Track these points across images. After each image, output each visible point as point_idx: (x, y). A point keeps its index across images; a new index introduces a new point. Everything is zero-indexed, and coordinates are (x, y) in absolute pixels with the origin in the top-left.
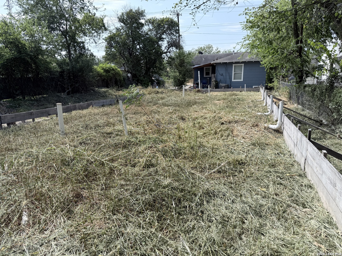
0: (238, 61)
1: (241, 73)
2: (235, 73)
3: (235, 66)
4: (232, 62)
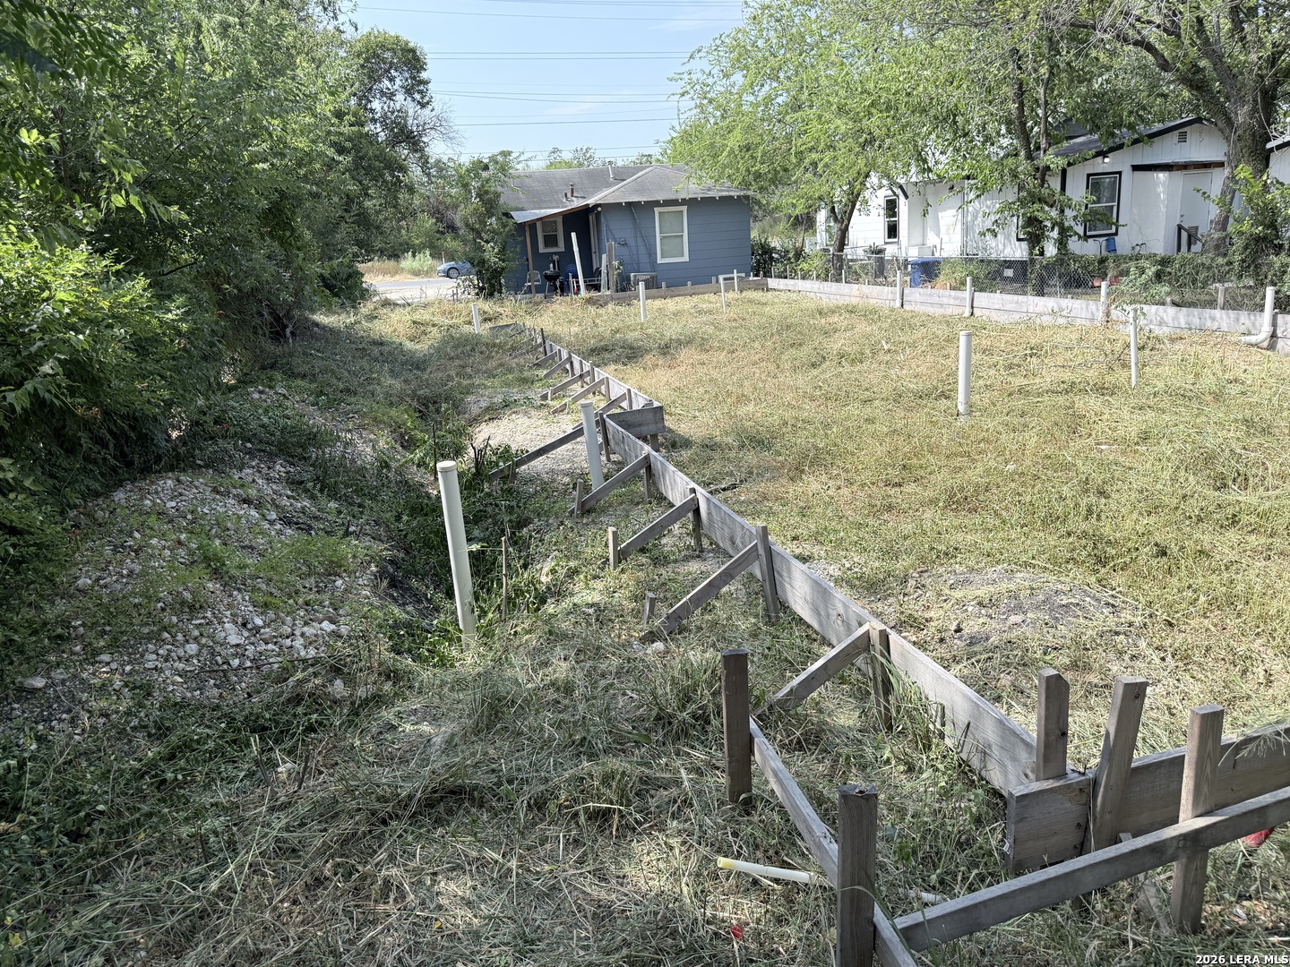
1: (683, 236)
2: (664, 237)
3: (660, 213)
4: (653, 199)
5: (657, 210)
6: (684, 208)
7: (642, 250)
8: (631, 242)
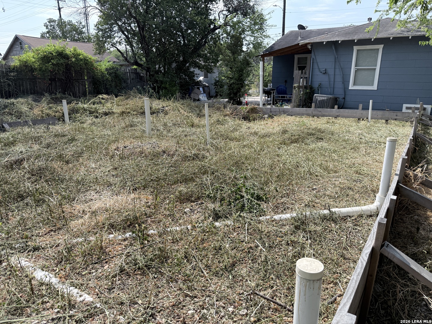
0: (367, 36)
1: (375, 69)
2: (358, 69)
3: (358, 50)
4: (350, 39)
5: (356, 48)
6: (381, 47)
7: (339, 78)
8: (331, 72)
